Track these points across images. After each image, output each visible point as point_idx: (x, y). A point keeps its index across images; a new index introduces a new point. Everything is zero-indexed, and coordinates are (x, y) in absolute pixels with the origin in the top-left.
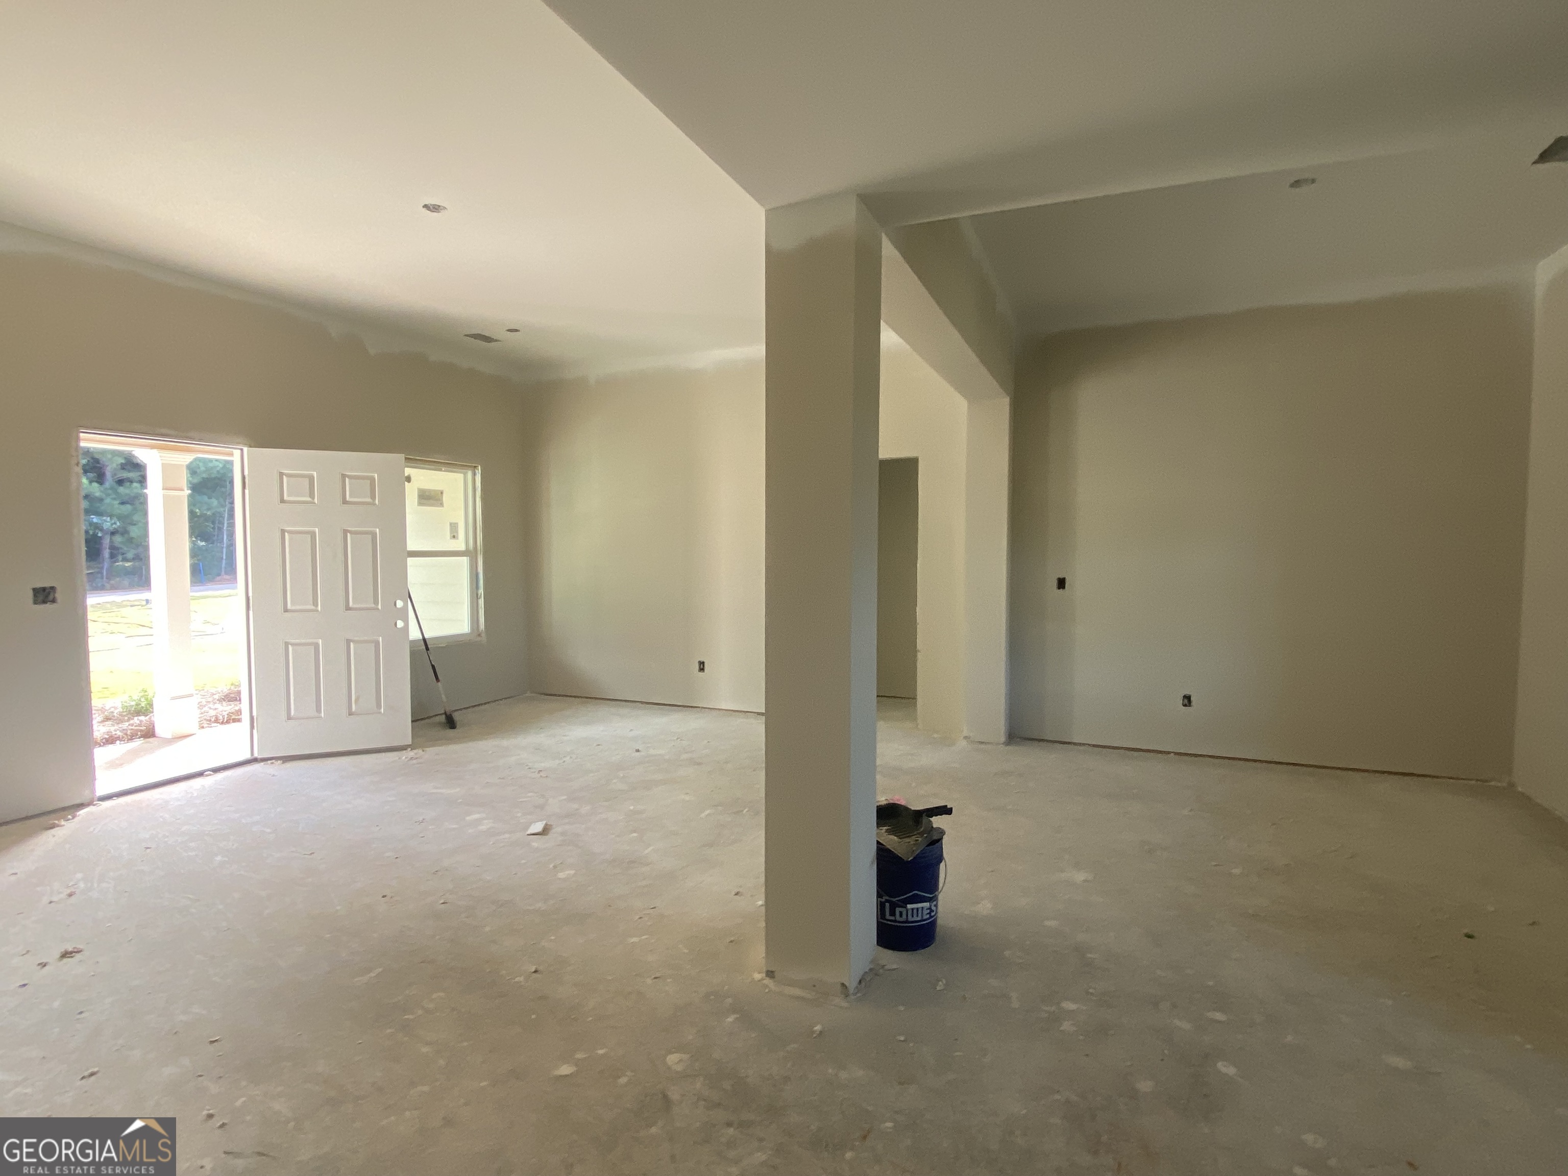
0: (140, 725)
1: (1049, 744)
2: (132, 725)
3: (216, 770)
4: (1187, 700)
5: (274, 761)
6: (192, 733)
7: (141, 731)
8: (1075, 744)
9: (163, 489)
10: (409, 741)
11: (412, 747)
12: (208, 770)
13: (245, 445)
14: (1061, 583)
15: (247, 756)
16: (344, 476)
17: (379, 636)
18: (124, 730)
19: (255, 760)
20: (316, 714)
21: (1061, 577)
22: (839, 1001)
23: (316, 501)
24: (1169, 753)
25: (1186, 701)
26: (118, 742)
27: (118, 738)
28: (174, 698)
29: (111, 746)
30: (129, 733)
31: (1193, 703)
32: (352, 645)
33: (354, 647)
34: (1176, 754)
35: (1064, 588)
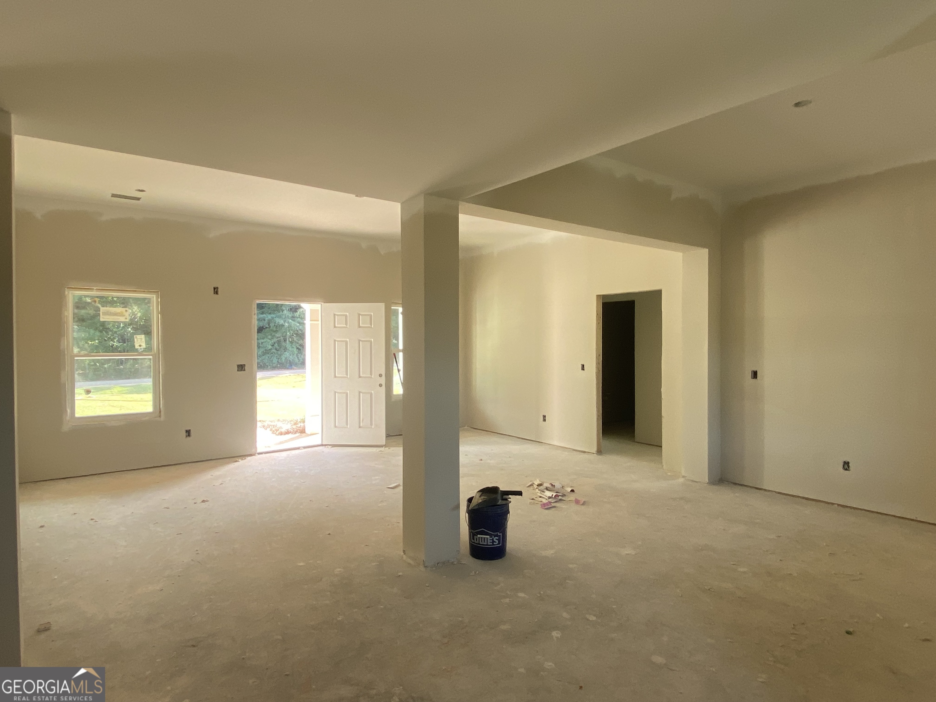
0: (300, 427)
1: (749, 489)
2: (297, 427)
3: (305, 448)
4: (846, 465)
5: (328, 446)
6: (317, 433)
7: (300, 430)
8: (765, 490)
9: (310, 321)
10: (383, 442)
11: (385, 446)
12: (302, 447)
13: (322, 302)
14: (755, 375)
15: (319, 443)
16: (359, 315)
17: (372, 391)
18: (293, 429)
19: (322, 445)
20: (346, 426)
21: (755, 370)
22: (422, 568)
23: (348, 326)
24: (833, 504)
25: (846, 467)
26: (290, 434)
27: (291, 432)
28: (311, 416)
29: (287, 435)
30: (295, 430)
31: (851, 468)
32: (361, 394)
33: (362, 395)
34: (838, 505)
35: (756, 378)
